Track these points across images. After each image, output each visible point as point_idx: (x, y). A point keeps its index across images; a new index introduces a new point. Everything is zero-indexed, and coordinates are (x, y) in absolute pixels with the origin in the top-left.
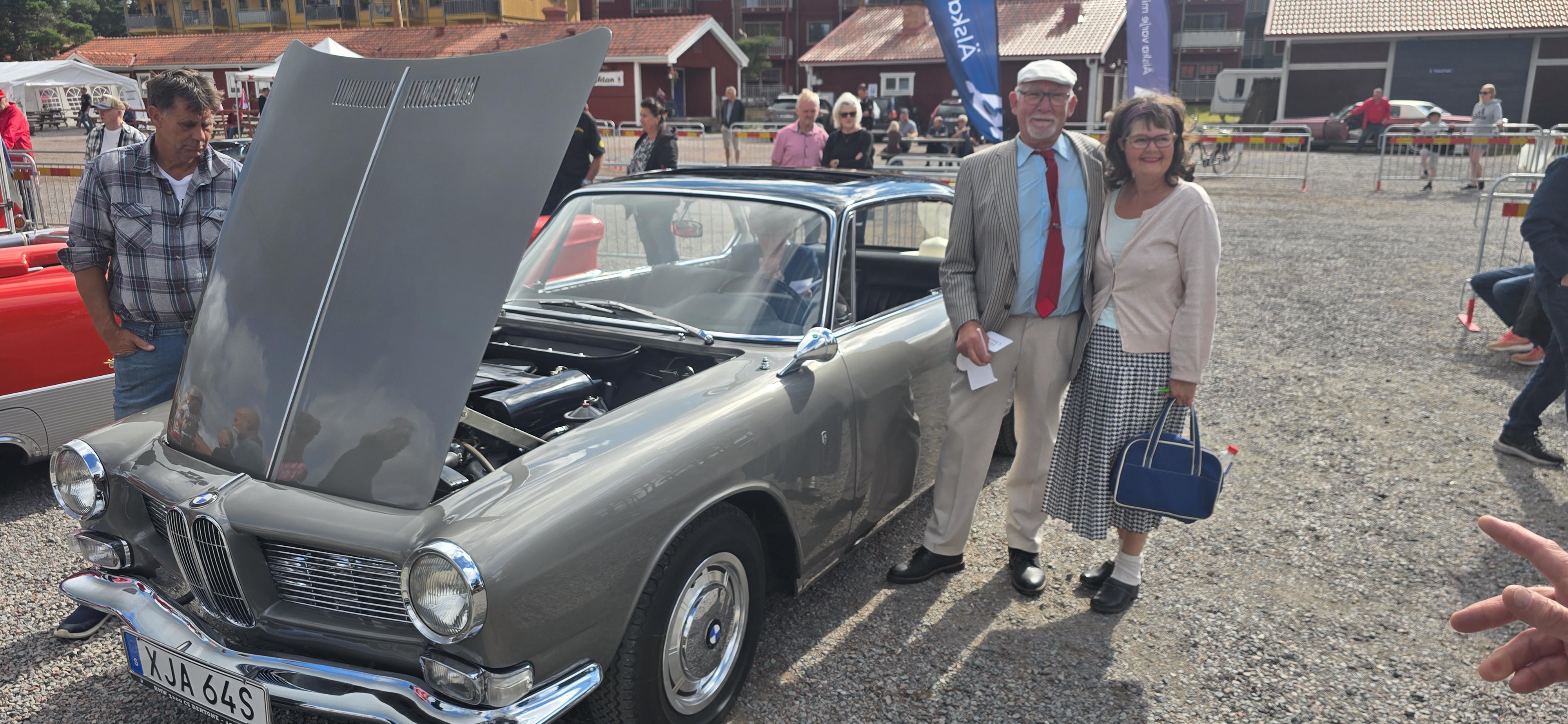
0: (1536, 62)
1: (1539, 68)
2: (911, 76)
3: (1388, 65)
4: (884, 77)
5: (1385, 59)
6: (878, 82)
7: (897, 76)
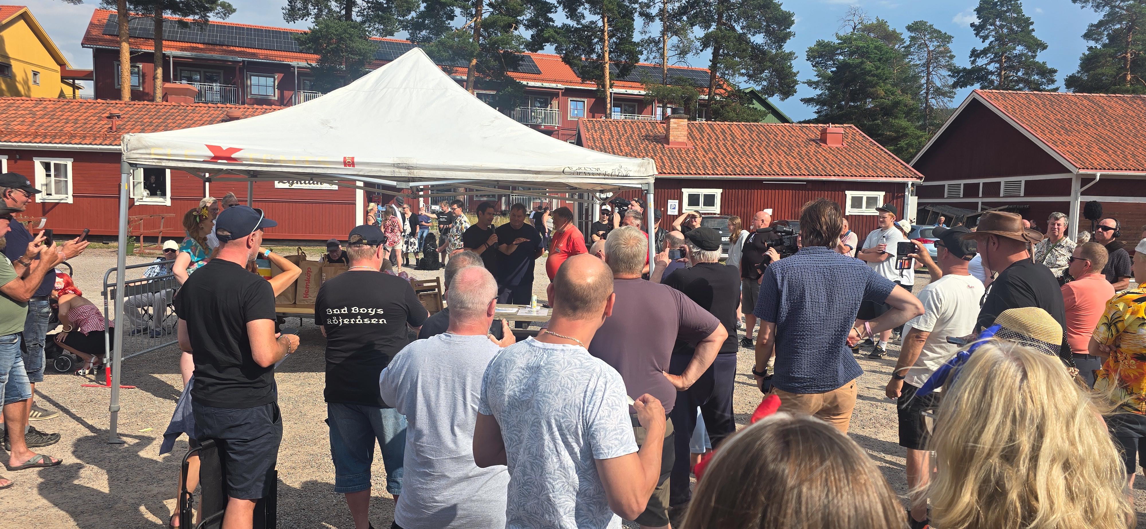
2: (717, 193)
4: (687, 192)
7: (701, 192)
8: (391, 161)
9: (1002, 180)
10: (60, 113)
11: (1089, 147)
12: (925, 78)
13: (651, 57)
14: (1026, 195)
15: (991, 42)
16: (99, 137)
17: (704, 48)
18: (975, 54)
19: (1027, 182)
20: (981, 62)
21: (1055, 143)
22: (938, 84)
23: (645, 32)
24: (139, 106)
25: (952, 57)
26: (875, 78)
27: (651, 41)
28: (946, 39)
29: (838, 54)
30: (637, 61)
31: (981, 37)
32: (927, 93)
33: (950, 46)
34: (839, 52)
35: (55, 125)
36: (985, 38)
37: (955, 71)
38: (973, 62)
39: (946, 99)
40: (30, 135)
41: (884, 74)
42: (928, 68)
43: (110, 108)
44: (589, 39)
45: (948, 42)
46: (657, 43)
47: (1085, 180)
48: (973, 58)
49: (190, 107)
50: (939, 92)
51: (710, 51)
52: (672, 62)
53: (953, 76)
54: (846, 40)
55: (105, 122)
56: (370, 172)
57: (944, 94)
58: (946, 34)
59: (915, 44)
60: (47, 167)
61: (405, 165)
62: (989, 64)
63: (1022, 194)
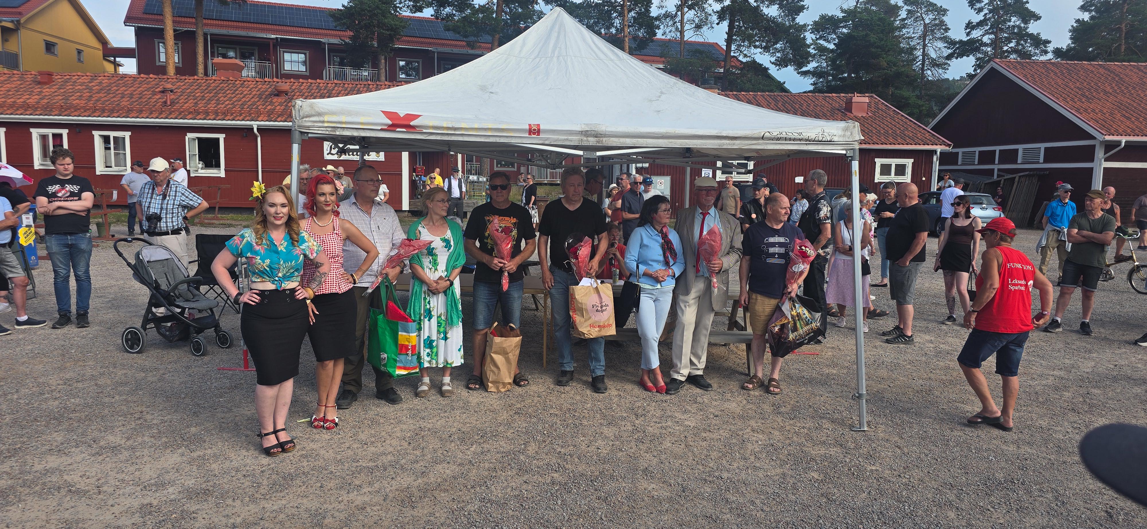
8: (578, 128)
9: (1020, 147)
10: (115, 88)
11: (1111, 114)
12: (921, 50)
13: (667, 31)
14: (1046, 161)
15: (986, 14)
16: (154, 111)
17: (721, 21)
18: (971, 27)
19: (1046, 149)
20: (976, 34)
21: (1078, 110)
22: (933, 55)
23: (662, 7)
24: (190, 81)
25: (947, 30)
26: (879, 50)
27: (667, 15)
28: (943, 11)
29: (841, 27)
30: (655, 34)
31: (975, 9)
32: (923, 64)
33: (945, 18)
34: (842, 25)
35: (112, 100)
36: (980, 10)
37: (951, 43)
38: (968, 34)
39: (940, 71)
40: (88, 109)
41: (887, 46)
42: (924, 40)
43: (163, 83)
44: (609, 13)
45: (943, 15)
46: (673, 17)
47: (1109, 146)
48: (968, 30)
49: (238, 82)
50: (935, 64)
51: (725, 24)
52: (690, 36)
53: (949, 48)
54: (850, 14)
55: (159, 96)
56: (556, 141)
57: (938, 66)
58: (941, 7)
59: (912, 17)
60: (106, 139)
61: (593, 133)
62: (983, 35)
63: (1041, 160)
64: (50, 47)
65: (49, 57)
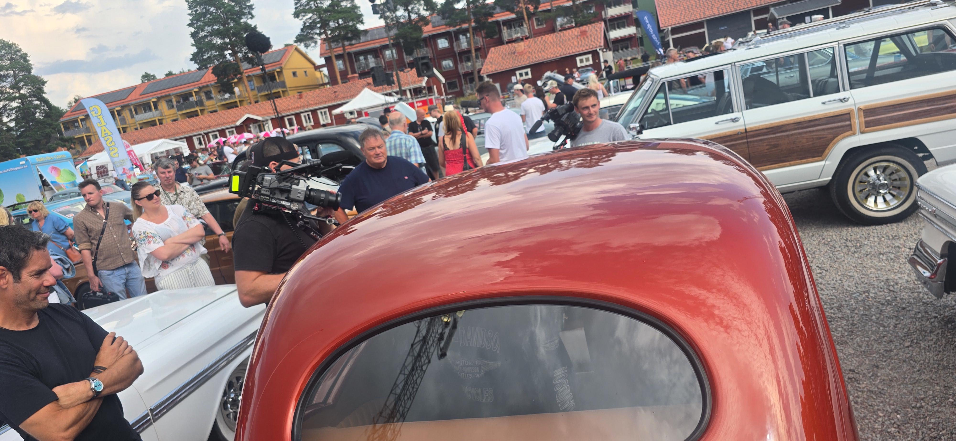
0: (753, 19)
1: (755, 21)
2: (529, 70)
3: (705, 30)
4: (518, 73)
5: (703, 27)
6: (515, 75)
7: (523, 71)
64: (294, 74)
65: (295, 78)
